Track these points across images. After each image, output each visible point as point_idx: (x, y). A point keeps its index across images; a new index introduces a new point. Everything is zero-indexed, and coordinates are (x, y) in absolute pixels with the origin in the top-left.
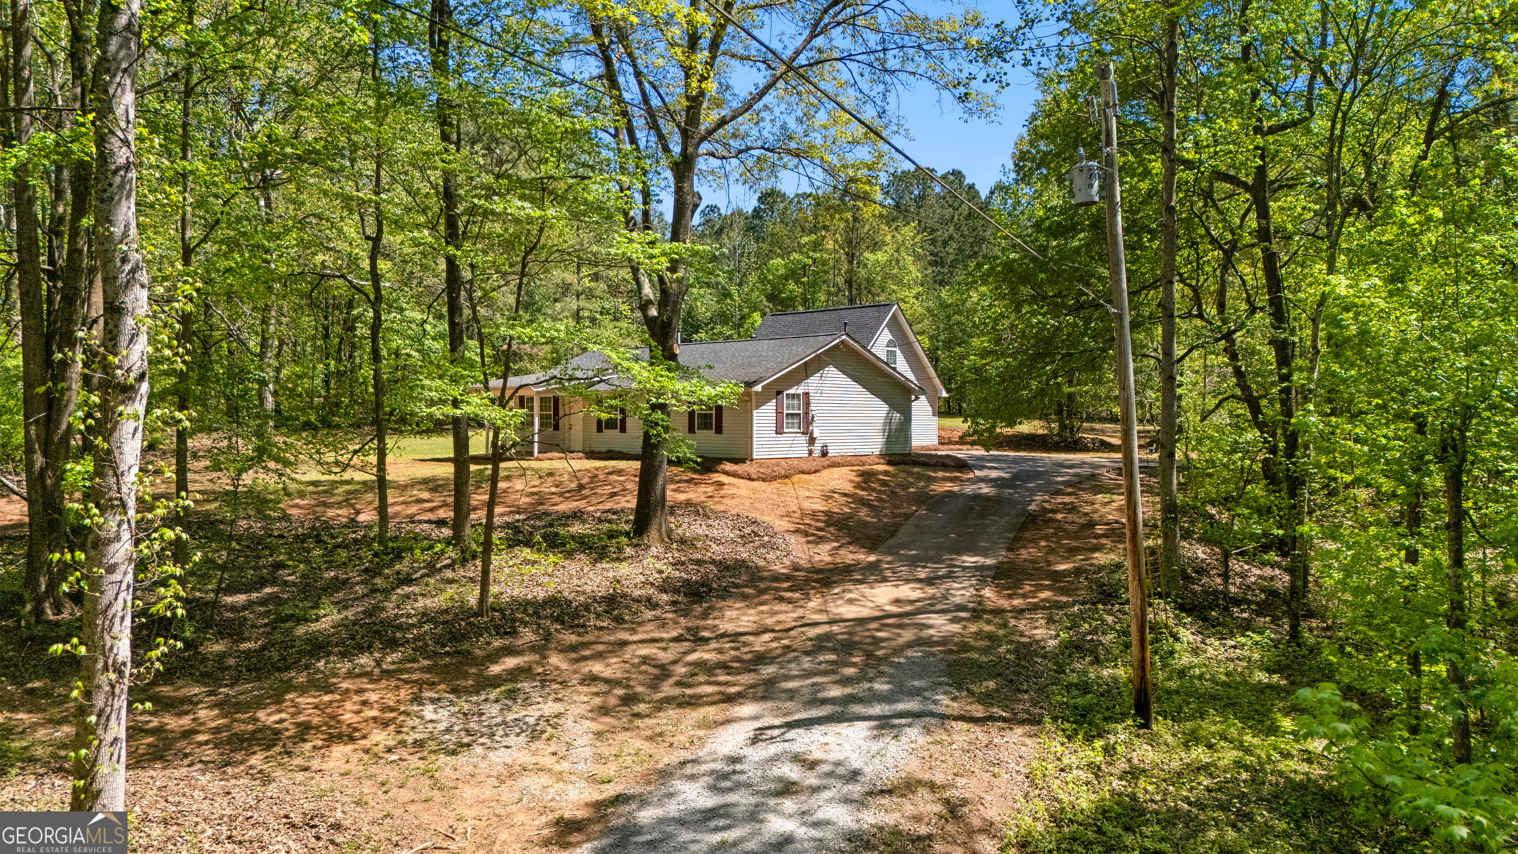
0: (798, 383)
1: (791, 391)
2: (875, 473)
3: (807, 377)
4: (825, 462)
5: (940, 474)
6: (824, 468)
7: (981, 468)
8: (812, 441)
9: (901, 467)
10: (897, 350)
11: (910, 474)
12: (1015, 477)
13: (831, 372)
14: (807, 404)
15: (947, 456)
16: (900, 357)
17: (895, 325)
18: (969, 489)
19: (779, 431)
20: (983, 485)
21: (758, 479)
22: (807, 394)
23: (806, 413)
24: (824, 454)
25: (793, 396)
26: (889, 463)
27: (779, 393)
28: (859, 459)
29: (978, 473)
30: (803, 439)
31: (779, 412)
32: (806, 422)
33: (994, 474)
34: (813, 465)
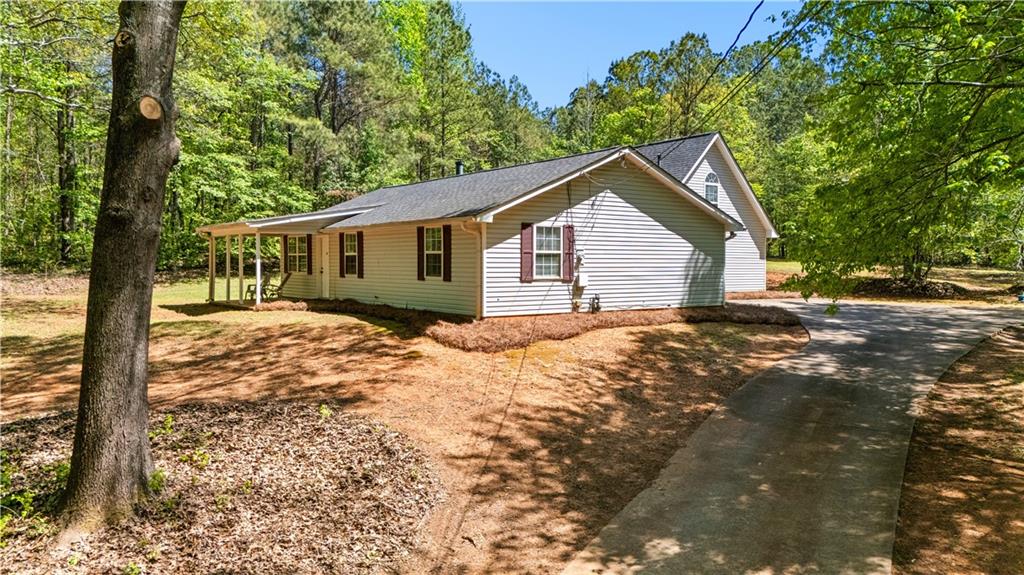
0: (557, 213)
1: (546, 224)
2: (663, 337)
3: (571, 205)
4: (593, 320)
5: (760, 338)
6: (587, 330)
7: (820, 327)
8: (578, 291)
9: (705, 326)
10: (719, 185)
11: (717, 337)
12: (873, 343)
13: (609, 200)
14: (571, 241)
15: (774, 309)
16: (721, 193)
17: (715, 156)
18: (804, 367)
19: (526, 277)
20: (822, 358)
21: (476, 349)
22: (570, 228)
23: (569, 254)
24: (595, 309)
25: (549, 230)
26: (689, 321)
27: (526, 226)
28: (646, 314)
29: (815, 335)
30: (563, 291)
31: (526, 253)
32: (568, 267)
33: (841, 338)
34: (572, 325)
